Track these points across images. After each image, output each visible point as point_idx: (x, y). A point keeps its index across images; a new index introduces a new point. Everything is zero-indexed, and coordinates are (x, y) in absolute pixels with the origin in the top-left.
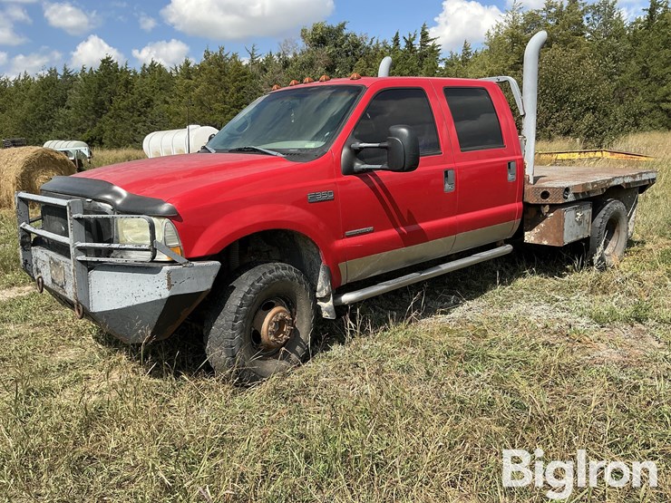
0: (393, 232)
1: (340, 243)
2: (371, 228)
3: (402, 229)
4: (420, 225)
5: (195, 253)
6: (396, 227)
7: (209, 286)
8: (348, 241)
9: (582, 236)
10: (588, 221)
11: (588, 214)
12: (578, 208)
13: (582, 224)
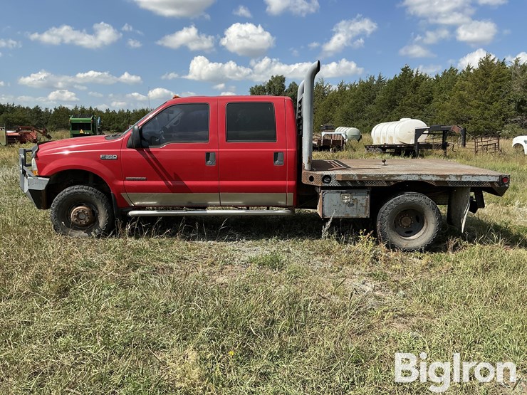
0: (162, 183)
1: (121, 183)
2: (145, 178)
3: (169, 182)
4: (185, 182)
5: (42, 174)
6: (164, 180)
7: (44, 189)
8: (127, 183)
9: (354, 216)
10: (365, 205)
11: (365, 200)
12: (346, 193)
13: (355, 207)
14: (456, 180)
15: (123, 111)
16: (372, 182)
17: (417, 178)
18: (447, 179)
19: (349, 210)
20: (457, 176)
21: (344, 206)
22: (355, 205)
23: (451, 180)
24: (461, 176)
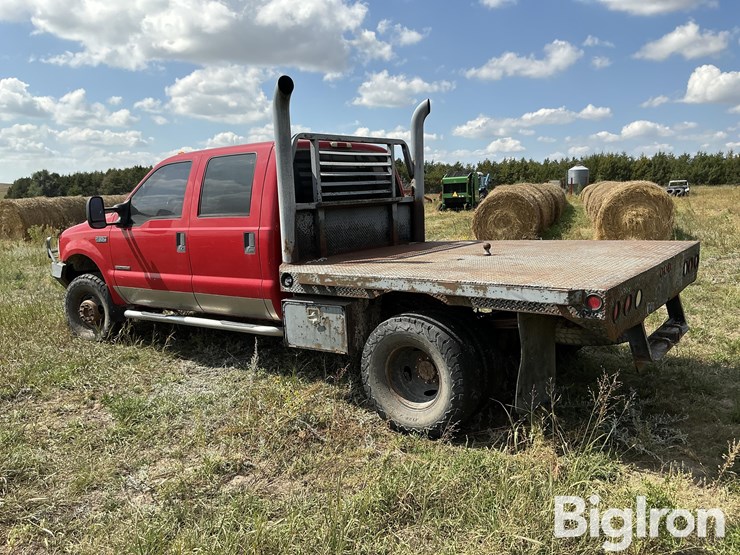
0: (142, 275)
1: (112, 273)
2: (129, 267)
6: (144, 271)
7: (60, 276)
9: (329, 349)
10: (340, 330)
11: (340, 321)
12: (313, 305)
13: (327, 332)
14: (474, 295)
15: (567, 159)
16: (346, 289)
17: (406, 287)
18: (459, 292)
19: (320, 336)
20: (477, 287)
21: (312, 328)
22: (328, 328)
23: (467, 294)
24: (484, 287)
